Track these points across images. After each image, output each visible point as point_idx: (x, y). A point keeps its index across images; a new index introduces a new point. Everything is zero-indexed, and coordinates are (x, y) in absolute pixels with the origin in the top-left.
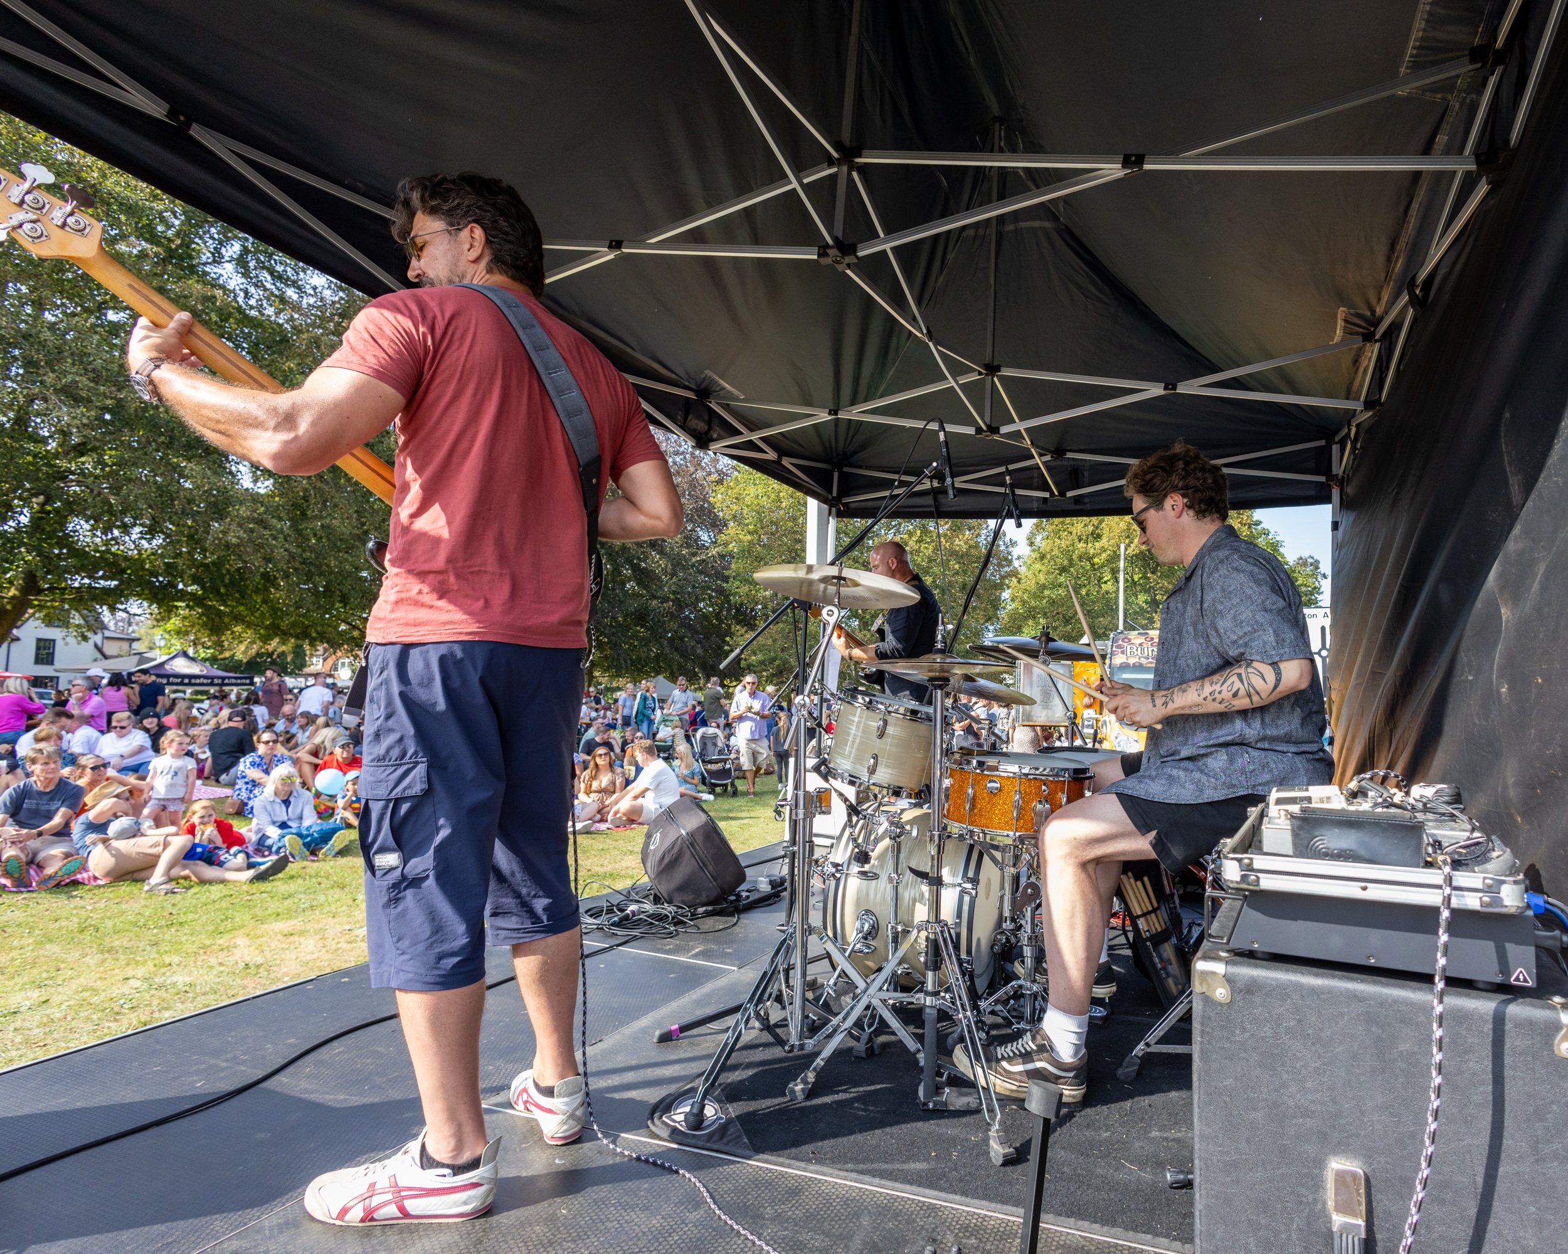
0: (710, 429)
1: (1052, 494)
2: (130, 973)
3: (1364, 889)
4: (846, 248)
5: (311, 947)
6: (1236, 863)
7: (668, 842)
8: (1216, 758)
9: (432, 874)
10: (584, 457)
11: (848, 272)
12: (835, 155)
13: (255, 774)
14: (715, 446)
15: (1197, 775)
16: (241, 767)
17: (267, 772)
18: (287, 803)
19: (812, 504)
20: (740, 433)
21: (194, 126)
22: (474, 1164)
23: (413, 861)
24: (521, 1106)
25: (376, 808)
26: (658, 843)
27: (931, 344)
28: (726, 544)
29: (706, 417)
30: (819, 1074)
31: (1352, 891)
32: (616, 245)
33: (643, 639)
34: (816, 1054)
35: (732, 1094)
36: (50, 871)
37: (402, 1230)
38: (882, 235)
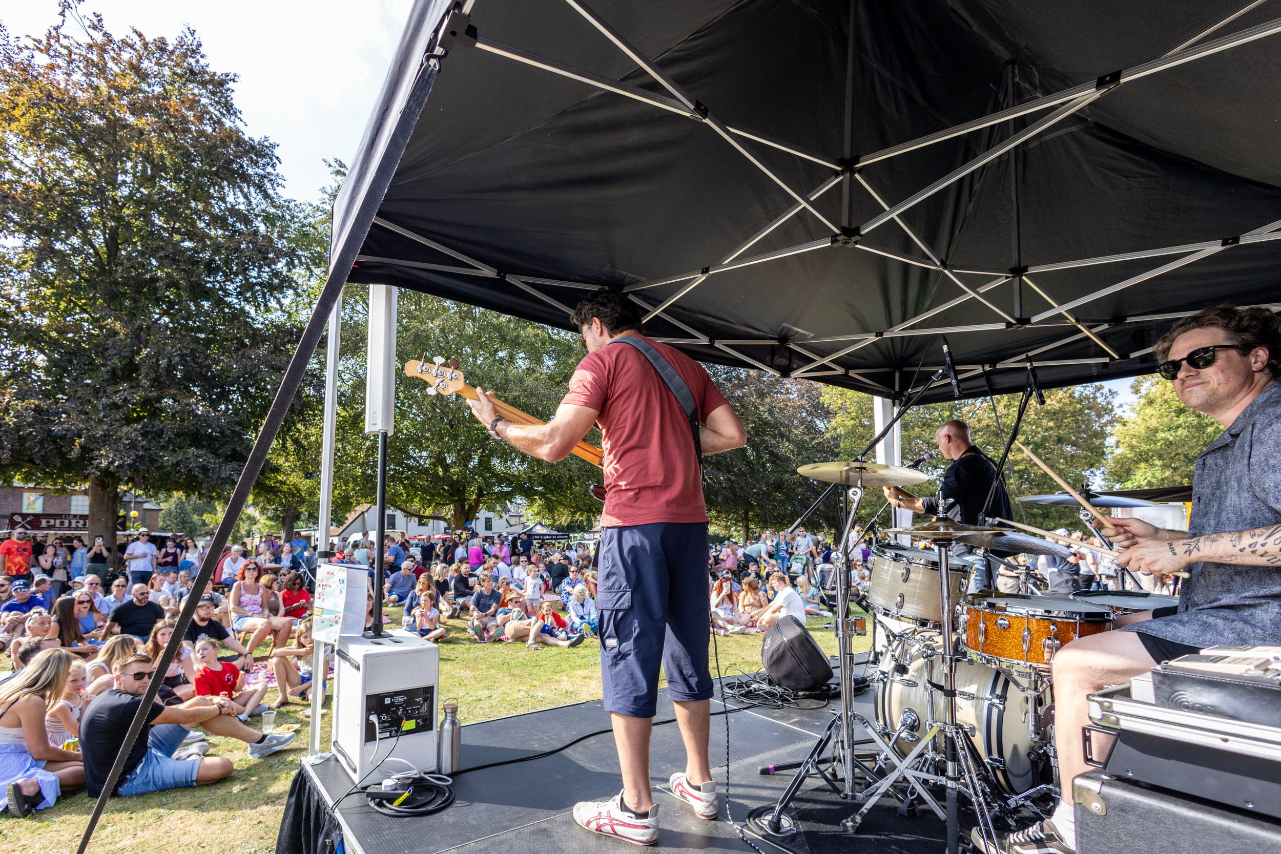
0: (790, 362)
1: (1112, 358)
2: (521, 688)
3: (1226, 741)
4: (851, 232)
5: (594, 686)
6: (1097, 705)
7: (775, 646)
8: (1266, 611)
9: (633, 653)
10: (689, 411)
11: (858, 246)
12: (839, 169)
13: (568, 588)
14: (794, 374)
15: (1239, 625)
16: (563, 585)
17: (573, 587)
18: (582, 605)
19: (878, 401)
20: (814, 361)
21: (507, 276)
22: (645, 815)
23: (624, 644)
24: (678, 793)
25: (606, 614)
26: (771, 645)
27: (946, 271)
28: (835, 429)
29: (787, 355)
30: (865, 817)
31: (1213, 741)
32: (705, 271)
33: (781, 501)
34: (863, 805)
35: (802, 816)
36: (491, 633)
37: (614, 841)
38: (887, 208)
